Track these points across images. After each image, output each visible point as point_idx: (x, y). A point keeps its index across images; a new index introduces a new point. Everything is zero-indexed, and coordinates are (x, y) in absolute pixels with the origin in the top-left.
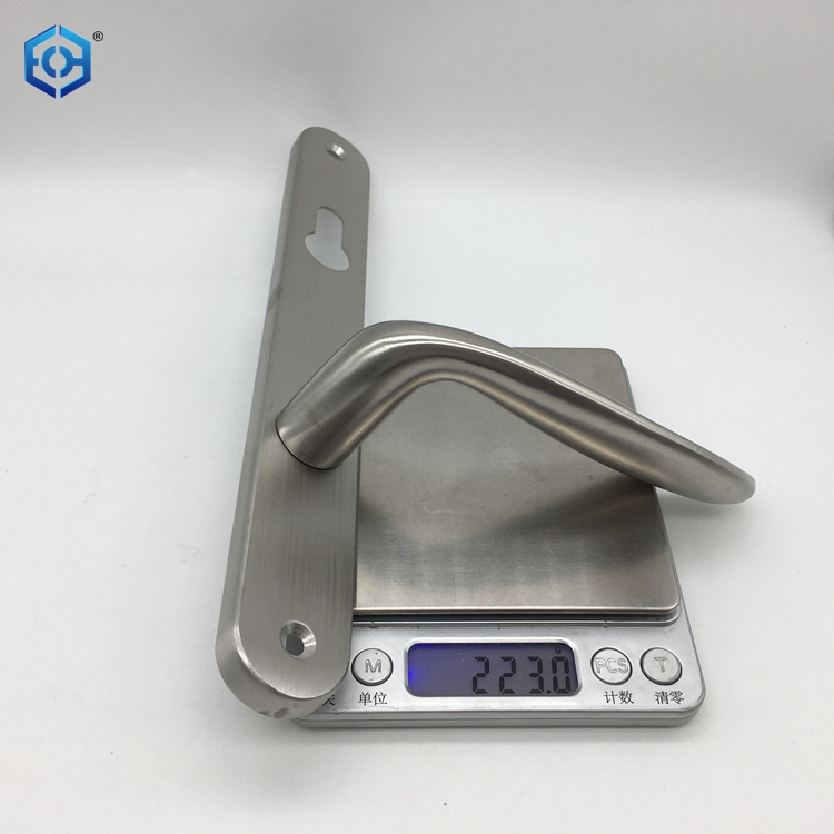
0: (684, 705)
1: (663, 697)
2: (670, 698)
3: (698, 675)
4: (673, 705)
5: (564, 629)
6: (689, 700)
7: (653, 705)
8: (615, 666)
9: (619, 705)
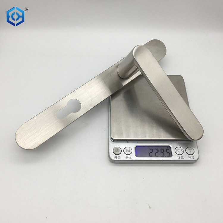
0: (195, 159)
1: (190, 157)
2: (192, 158)
3: (198, 153)
4: (192, 159)
5: (169, 143)
6: (196, 158)
7: (188, 159)
8: (180, 151)
9: (181, 159)
